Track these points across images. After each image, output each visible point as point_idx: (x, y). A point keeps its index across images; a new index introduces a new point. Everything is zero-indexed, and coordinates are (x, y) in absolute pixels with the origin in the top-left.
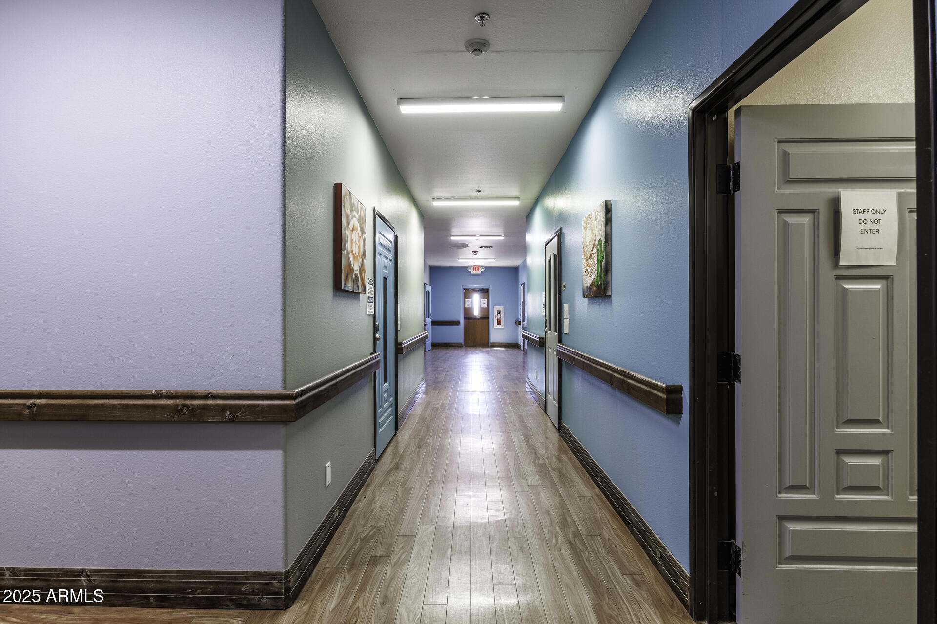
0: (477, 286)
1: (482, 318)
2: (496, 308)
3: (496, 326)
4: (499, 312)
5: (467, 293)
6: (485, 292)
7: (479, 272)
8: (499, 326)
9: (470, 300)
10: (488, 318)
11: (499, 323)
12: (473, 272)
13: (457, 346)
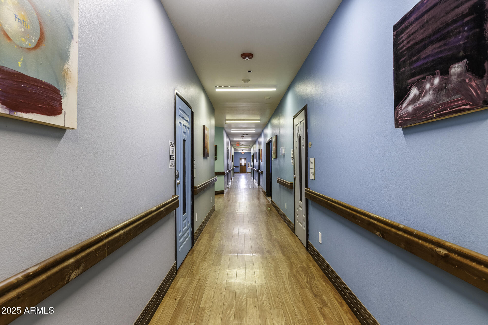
0: (243, 157)
1: (245, 166)
2: (248, 163)
3: (248, 168)
4: (249, 164)
5: (241, 159)
6: (245, 159)
7: (244, 154)
8: (249, 168)
9: (241, 161)
10: (246, 166)
11: (249, 167)
12: (242, 154)
13: (238, 173)
